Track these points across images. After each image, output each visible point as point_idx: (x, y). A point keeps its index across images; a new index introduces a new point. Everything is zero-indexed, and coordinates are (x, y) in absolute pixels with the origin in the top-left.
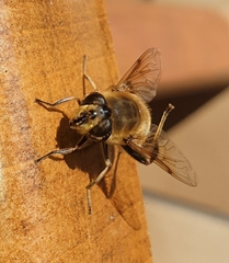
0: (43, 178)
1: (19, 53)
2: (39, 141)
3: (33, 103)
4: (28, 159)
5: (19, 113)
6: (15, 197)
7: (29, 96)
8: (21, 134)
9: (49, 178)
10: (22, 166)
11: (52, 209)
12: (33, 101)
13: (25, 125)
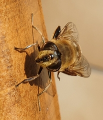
0: (20, 96)
1: (5, 20)
2: (17, 73)
3: (13, 51)
4: (11, 85)
5: (6, 57)
6: (5, 109)
7: (11, 46)
8: (7, 70)
9: (22, 95)
10: (9, 90)
11: (25, 113)
12: (13, 49)
13: (9, 65)
